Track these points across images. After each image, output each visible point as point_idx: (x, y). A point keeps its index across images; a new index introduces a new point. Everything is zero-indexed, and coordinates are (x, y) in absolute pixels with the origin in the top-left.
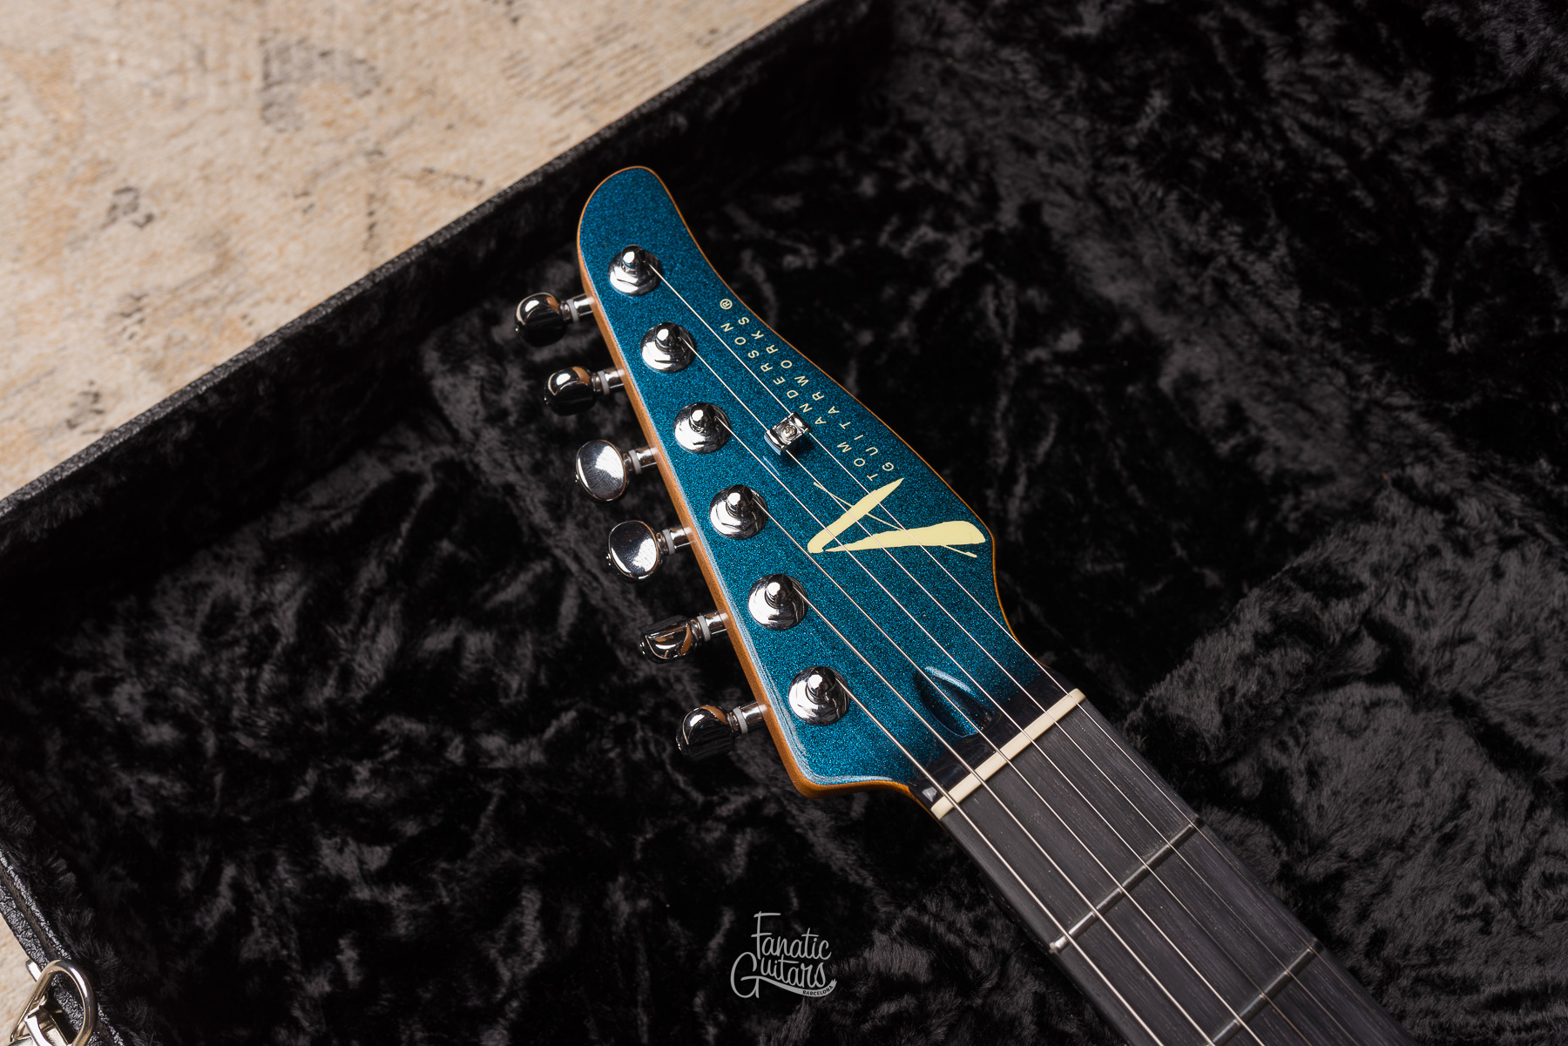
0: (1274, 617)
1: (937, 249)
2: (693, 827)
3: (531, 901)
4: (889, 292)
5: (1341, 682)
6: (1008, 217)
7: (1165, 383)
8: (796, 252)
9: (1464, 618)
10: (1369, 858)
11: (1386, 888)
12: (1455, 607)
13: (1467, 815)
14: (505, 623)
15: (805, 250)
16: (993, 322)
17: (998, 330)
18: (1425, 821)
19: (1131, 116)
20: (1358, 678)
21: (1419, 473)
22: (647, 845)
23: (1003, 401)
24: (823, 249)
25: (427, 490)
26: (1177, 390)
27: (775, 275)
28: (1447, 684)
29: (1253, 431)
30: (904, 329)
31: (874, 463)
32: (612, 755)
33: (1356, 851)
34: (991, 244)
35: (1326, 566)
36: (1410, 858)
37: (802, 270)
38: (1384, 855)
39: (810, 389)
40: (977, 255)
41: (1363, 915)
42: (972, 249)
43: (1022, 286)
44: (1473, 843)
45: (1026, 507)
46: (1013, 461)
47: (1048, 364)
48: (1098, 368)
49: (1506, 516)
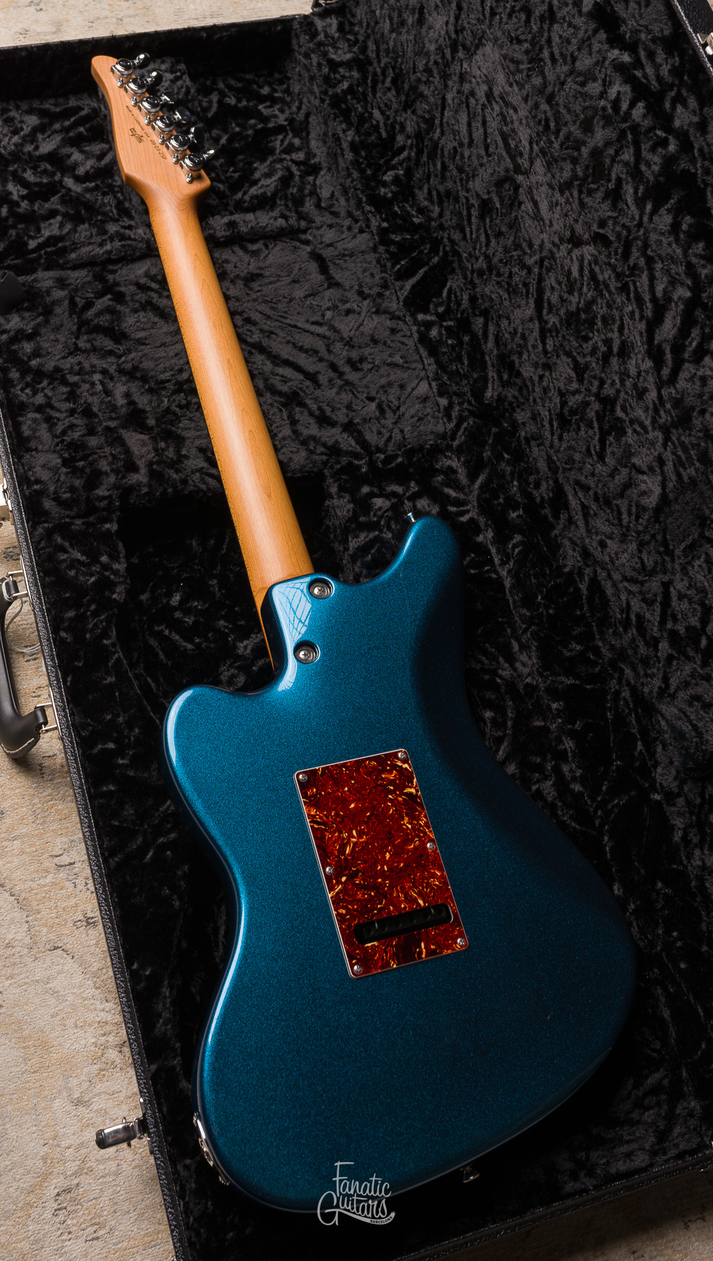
1: (276, 116)
3: (59, 218)
4: (252, 122)
5: (292, 239)
6: (301, 116)
7: (318, 181)
8: (230, 98)
9: (338, 241)
12: (336, 238)
14: (88, 155)
15: (233, 98)
16: (278, 143)
17: (278, 146)
19: (334, 86)
20: (298, 240)
22: (97, 221)
23: (265, 165)
24: (239, 100)
25: (83, 113)
26: (320, 184)
27: (220, 102)
28: (321, 252)
30: (250, 132)
32: (99, 198)
34: (291, 121)
37: (230, 104)
40: (285, 123)
42: (286, 120)
43: (294, 136)
45: (255, 193)
46: (259, 180)
47: (287, 161)
48: (302, 168)
49: (368, 226)
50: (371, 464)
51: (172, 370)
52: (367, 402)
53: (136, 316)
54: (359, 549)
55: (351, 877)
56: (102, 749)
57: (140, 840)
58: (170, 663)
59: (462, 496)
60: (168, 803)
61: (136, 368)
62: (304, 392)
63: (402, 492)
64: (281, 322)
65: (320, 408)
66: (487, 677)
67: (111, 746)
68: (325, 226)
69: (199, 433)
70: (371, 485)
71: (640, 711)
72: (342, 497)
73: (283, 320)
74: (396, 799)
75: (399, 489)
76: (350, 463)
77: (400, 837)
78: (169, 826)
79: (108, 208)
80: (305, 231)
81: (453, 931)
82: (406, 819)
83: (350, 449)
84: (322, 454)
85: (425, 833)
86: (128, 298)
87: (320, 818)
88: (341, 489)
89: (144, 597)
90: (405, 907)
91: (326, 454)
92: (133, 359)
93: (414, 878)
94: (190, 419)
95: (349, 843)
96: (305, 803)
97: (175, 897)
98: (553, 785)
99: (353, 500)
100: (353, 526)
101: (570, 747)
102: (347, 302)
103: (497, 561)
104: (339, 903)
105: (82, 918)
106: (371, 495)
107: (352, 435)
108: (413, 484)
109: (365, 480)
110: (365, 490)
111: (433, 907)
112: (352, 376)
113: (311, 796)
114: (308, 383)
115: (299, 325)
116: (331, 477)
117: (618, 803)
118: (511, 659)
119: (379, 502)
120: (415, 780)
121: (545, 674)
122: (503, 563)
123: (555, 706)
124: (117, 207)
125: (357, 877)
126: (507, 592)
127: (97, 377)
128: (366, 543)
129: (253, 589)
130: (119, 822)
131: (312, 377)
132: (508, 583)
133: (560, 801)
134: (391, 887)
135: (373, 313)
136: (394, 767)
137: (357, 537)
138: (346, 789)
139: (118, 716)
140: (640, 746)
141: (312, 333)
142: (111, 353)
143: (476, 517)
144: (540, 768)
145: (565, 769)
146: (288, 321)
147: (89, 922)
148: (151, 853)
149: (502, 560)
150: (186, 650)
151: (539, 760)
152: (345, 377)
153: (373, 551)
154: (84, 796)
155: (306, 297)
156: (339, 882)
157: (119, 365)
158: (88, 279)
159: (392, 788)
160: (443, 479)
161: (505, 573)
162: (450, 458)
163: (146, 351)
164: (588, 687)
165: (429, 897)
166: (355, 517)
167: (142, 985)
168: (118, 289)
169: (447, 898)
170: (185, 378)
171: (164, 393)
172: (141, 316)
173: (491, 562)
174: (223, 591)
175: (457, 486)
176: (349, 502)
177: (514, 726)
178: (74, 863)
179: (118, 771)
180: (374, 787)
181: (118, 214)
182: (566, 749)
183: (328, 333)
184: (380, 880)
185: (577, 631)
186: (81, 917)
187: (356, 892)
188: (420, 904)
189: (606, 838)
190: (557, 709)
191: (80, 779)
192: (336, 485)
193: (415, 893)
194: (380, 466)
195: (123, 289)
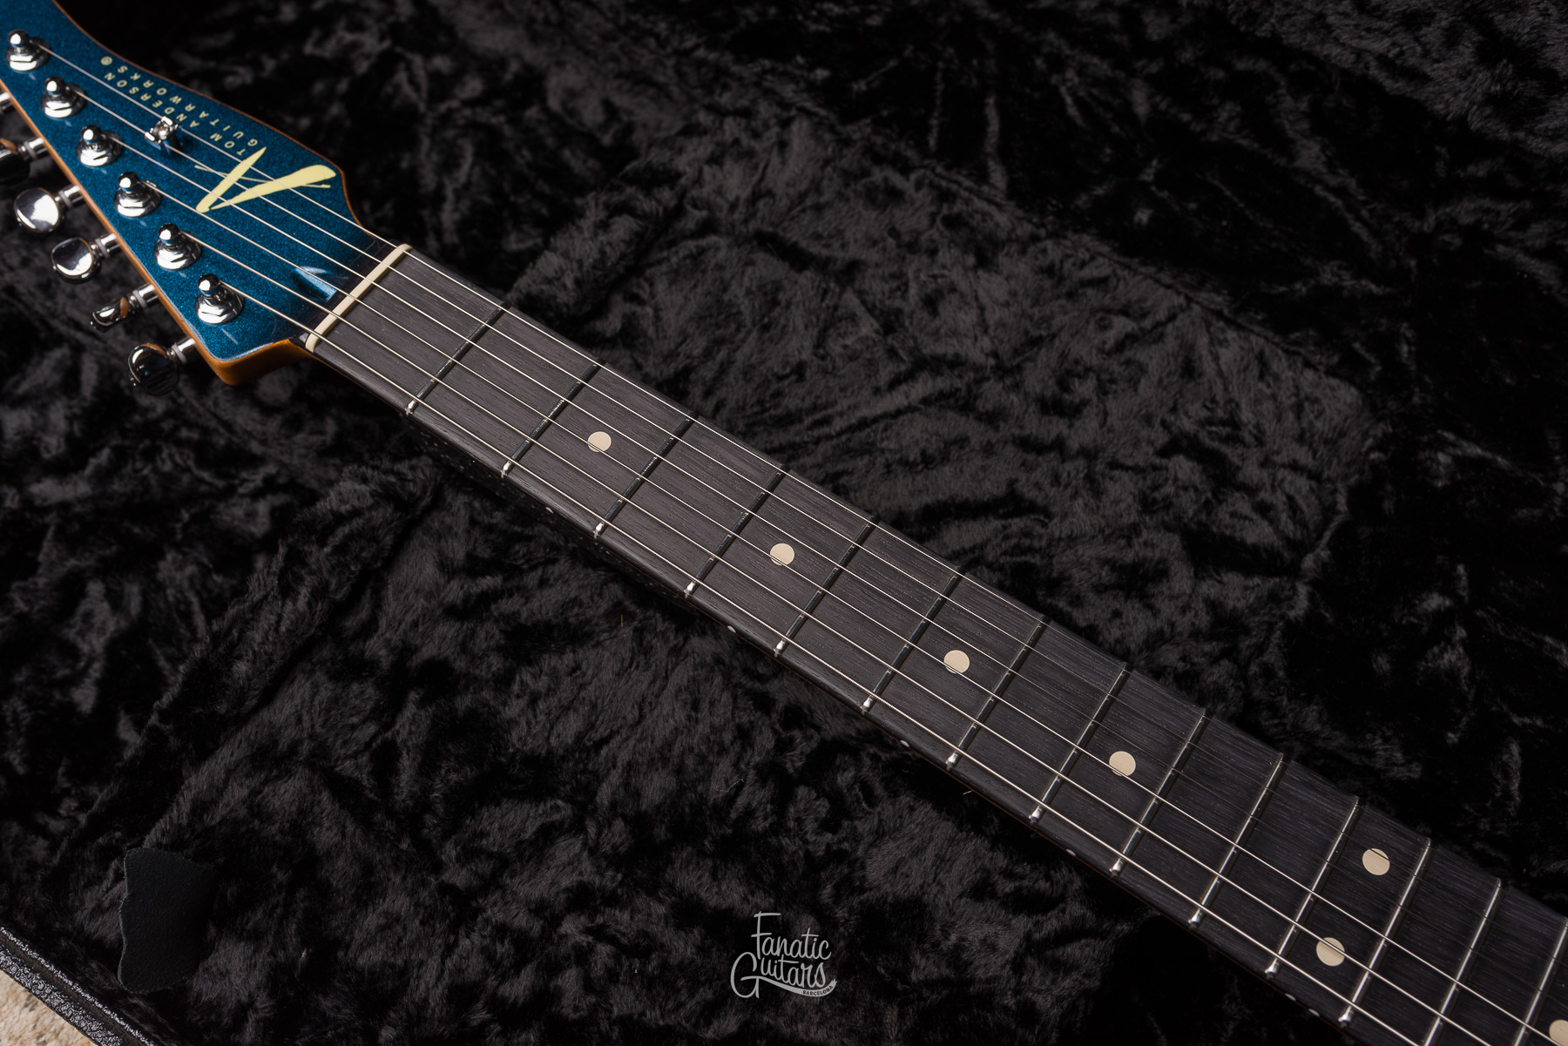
0: (607, 206)
1: (355, 46)
2: (221, 506)
3: (95, 588)
4: (319, 86)
5: (672, 244)
7: (554, 103)
8: (235, 74)
9: (762, 179)
10: (708, 354)
11: (723, 370)
12: (752, 175)
13: (778, 310)
14: (39, 400)
15: (242, 68)
16: (408, 90)
17: (413, 96)
18: (748, 321)
20: (684, 238)
21: (725, 99)
22: (185, 527)
24: (257, 66)
26: (564, 105)
28: (753, 226)
29: (625, 118)
31: (241, 143)
32: (146, 472)
33: (697, 352)
34: (396, 32)
35: (649, 167)
36: (738, 348)
37: (243, 86)
38: (719, 351)
39: (183, 104)
40: (387, 43)
41: (708, 394)
42: (381, 40)
43: (428, 58)
44: (785, 326)
45: (457, 216)
46: (441, 186)
47: (458, 110)
48: (499, 103)
49: (784, 105)
51: (723, 751)
53: (516, 688)
61: (639, 824)
64: (829, 437)
68: (706, 169)
69: (930, 854)
73: (825, 430)
79: (186, 478)
80: (678, 212)
86: (460, 665)
92: (613, 805)
94: (879, 834)
102: (906, 284)
112: (1084, 432)
114: (1017, 524)
115: (866, 412)
124: (202, 462)
127: (572, 927)
131: (1011, 504)
135: (975, 268)
141: (910, 409)
142: (548, 834)
146: (838, 424)
152: (1074, 445)
155: (820, 343)
157: (593, 851)
158: (325, 693)
162: (1441, 445)
163: (624, 757)
168: (416, 661)
170: (770, 745)
171: (760, 825)
172: (527, 678)
181: (219, 475)
183: (942, 383)
195: (428, 651)
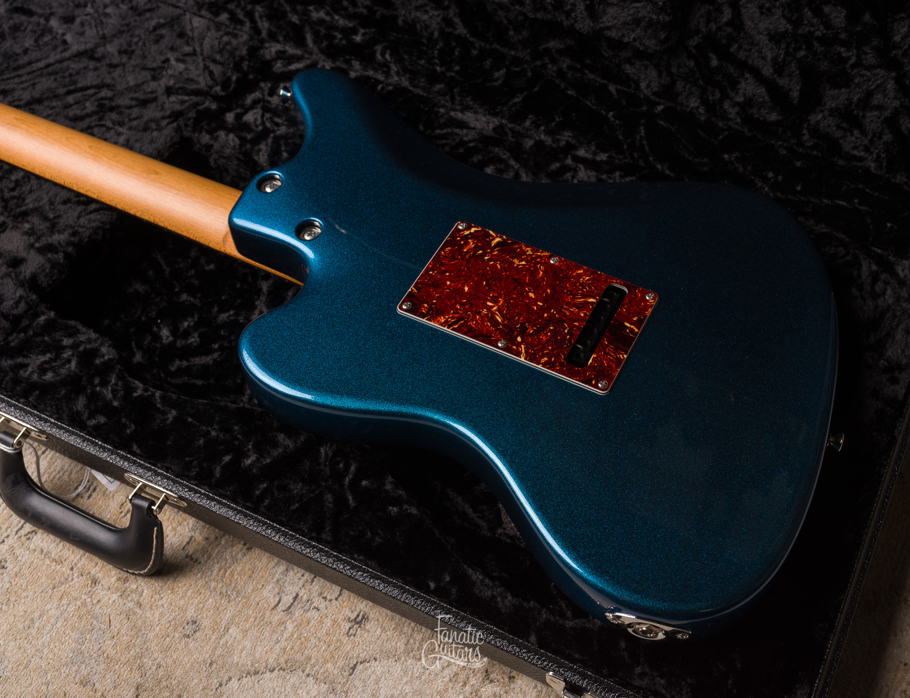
50: (216, 98)
52: (166, 65)
54: (269, 157)
55: (523, 332)
56: (222, 468)
57: (329, 497)
58: (212, 381)
59: (308, 62)
60: (322, 450)
62: (106, 99)
63: (261, 96)
65: (132, 99)
66: (461, 150)
67: (227, 458)
70: (230, 110)
71: (588, 61)
72: (217, 137)
74: (492, 256)
75: (257, 95)
76: (198, 112)
77: (525, 276)
78: (341, 466)
81: (636, 295)
82: (516, 261)
83: (187, 104)
84: (169, 124)
85: (540, 257)
87: (452, 318)
88: (211, 132)
89: (138, 357)
90: (585, 314)
91: (173, 122)
93: (568, 291)
95: (493, 314)
96: (429, 320)
97: (405, 506)
98: (586, 169)
99: (229, 131)
100: (248, 146)
101: (569, 136)
103: (381, 77)
104: (535, 358)
105: (350, 625)
106: (239, 117)
107: (178, 94)
108: (262, 85)
109: (222, 112)
110: (230, 117)
111: (604, 296)
113: (428, 311)
116: (194, 132)
117: (641, 137)
118: (462, 125)
119: (249, 117)
120: (491, 232)
121: (498, 110)
122: (387, 74)
123: (528, 123)
125: (527, 329)
126: (411, 88)
128: (271, 147)
129: (217, 247)
130: (298, 502)
132: (405, 83)
133: (602, 174)
134: (559, 311)
136: (466, 238)
137: (260, 150)
138: (448, 283)
139: (208, 432)
140: (612, 88)
143: (333, 65)
144: (565, 169)
145: (581, 153)
147: (360, 621)
148: (350, 497)
149: (384, 72)
150: (215, 360)
151: (558, 165)
153: (283, 148)
154: (246, 515)
156: (519, 345)
159: (481, 252)
160: (282, 63)
161: (396, 78)
164: (536, 89)
165: (593, 292)
166: (243, 140)
167: (454, 591)
169: (606, 280)
173: (378, 82)
174: (199, 295)
175: (299, 59)
176: (227, 135)
177: (516, 160)
178: (297, 595)
179: (254, 471)
180: (468, 263)
182: (568, 142)
184: (545, 315)
185: (488, 63)
186: (348, 625)
187: (538, 338)
188: (592, 302)
189: (659, 167)
190: (532, 123)
191: (229, 507)
192: (204, 133)
193: (581, 298)
194: (223, 94)
